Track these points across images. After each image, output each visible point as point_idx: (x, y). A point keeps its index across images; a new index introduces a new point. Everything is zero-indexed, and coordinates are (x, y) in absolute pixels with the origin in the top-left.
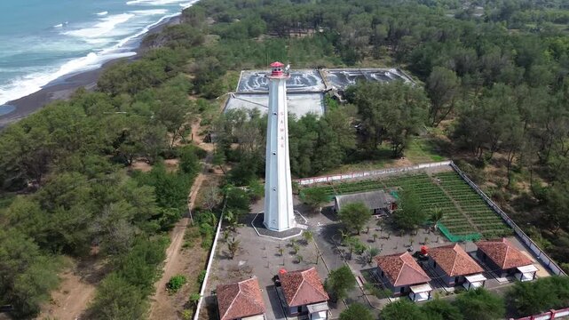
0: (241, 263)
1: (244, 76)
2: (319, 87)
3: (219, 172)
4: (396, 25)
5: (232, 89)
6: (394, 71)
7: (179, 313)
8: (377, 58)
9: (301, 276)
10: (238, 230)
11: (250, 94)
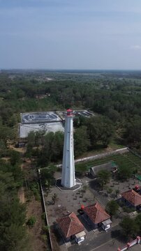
0: (59, 206)
1: (23, 115)
2: (58, 119)
3: (29, 161)
4: (83, 93)
5: (19, 122)
6: (86, 111)
7: (39, 238)
8: (77, 106)
9: (96, 208)
10: (51, 189)
11: (29, 123)
